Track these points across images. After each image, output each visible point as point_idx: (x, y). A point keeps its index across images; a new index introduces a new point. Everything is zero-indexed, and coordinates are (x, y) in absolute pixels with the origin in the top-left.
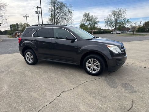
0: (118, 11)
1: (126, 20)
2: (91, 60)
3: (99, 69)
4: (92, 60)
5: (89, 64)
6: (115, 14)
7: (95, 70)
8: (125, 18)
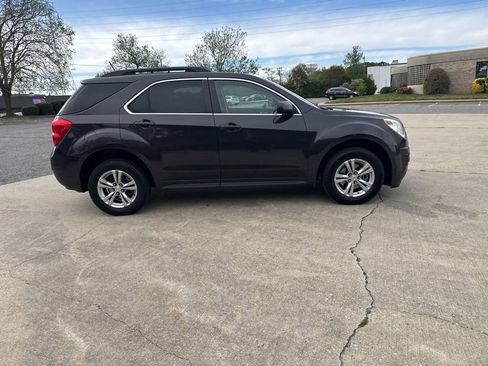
0: (221, 34)
1: (248, 65)
2: (350, 163)
3: (371, 182)
5: (344, 176)
6: (213, 43)
7: (360, 189)
8: (245, 58)
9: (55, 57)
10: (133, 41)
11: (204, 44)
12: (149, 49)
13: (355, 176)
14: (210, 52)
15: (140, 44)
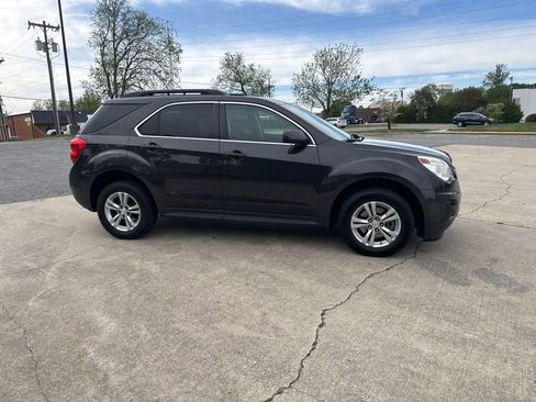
0: (335, 52)
1: (362, 85)
2: (370, 206)
3: (397, 233)
4: (374, 207)
5: (363, 221)
6: (325, 61)
8: (359, 77)
9: (163, 75)
10: (239, 58)
11: (314, 62)
12: (256, 67)
13: (375, 222)
14: (321, 71)
15: (247, 62)
